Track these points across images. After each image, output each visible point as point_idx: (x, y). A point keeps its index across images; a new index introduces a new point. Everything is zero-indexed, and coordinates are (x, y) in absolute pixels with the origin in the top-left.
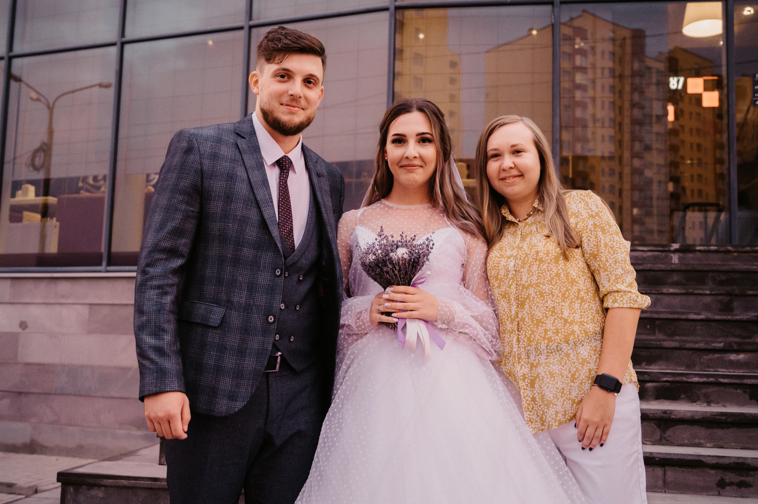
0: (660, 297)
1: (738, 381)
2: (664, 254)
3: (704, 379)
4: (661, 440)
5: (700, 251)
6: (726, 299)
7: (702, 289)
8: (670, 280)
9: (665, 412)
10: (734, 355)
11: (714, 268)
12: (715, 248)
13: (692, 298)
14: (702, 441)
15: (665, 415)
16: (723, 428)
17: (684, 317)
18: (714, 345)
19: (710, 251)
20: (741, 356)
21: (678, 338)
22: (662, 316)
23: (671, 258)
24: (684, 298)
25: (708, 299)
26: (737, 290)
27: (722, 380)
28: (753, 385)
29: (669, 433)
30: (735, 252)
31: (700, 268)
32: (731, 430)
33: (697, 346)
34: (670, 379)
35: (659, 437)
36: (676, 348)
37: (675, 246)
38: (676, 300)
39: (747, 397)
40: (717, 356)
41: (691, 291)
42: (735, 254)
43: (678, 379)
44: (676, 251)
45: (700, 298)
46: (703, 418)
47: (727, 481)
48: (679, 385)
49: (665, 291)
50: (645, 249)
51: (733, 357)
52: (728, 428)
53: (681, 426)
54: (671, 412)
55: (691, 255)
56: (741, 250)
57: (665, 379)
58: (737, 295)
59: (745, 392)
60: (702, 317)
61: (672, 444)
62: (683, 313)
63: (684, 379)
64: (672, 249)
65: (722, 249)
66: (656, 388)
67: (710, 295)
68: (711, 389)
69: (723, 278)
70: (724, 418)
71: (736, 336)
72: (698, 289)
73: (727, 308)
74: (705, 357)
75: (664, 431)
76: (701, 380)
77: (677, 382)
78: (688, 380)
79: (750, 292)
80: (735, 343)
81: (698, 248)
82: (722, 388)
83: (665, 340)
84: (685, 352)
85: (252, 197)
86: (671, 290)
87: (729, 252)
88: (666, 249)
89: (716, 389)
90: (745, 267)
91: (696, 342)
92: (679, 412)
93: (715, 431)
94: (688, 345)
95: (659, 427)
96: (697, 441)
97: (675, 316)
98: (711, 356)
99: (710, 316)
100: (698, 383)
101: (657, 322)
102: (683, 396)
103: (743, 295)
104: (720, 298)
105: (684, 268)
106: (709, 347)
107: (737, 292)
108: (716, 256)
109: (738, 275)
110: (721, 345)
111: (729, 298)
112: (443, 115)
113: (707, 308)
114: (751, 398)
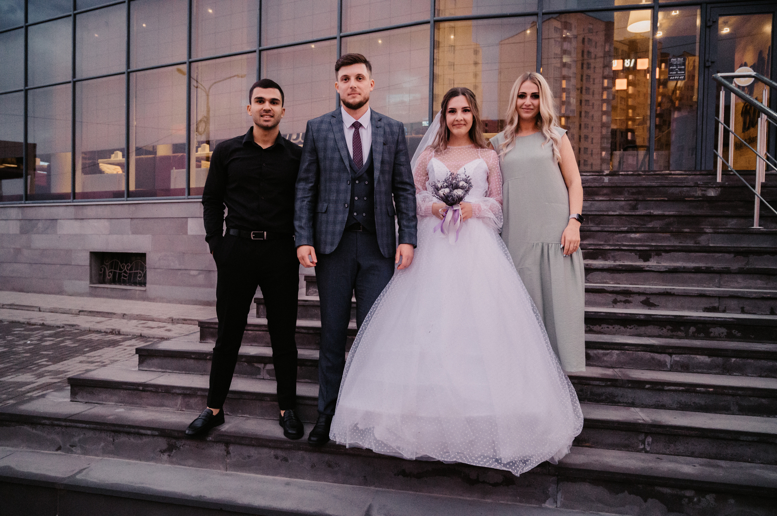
0: (593, 202)
1: (632, 248)
2: (599, 177)
3: (613, 248)
5: (622, 175)
6: (634, 203)
7: (619, 197)
8: (601, 193)
10: (633, 234)
11: (629, 185)
12: (632, 173)
13: (612, 203)
14: (608, 281)
16: (620, 273)
17: (606, 213)
18: (621, 229)
19: (628, 175)
20: (637, 235)
21: (601, 225)
22: (593, 213)
23: (603, 179)
24: (608, 203)
25: (623, 203)
26: (640, 197)
27: (624, 248)
28: (641, 250)
30: (644, 175)
31: (621, 185)
32: (624, 274)
33: (612, 229)
34: (594, 248)
36: (598, 231)
37: (607, 172)
38: (603, 204)
39: (638, 257)
40: (623, 235)
41: (613, 198)
42: (644, 176)
44: (607, 175)
45: (618, 202)
47: (618, 300)
48: (598, 251)
49: (597, 198)
50: (588, 174)
51: (633, 235)
53: (596, 273)
54: (591, 265)
55: (616, 177)
56: (647, 173)
57: (590, 248)
58: (640, 200)
59: (636, 254)
60: (617, 213)
61: (590, 282)
62: (606, 211)
63: (601, 247)
64: (605, 174)
65: (637, 173)
67: (624, 200)
68: (617, 253)
69: (634, 190)
70: (620, 267)
72: (617, 197)
73: (634, 208)
74: (616, 236)
76: (611, 248)
77: (597, 249)
78: (604, 248)
79: (649, 199)
80: (635, 227)
81: (621, 173)
82: (623, 252)
83: (592, 227)
84: (604, 233)
86: (601, 198)
87: (640, 175)
88: (601, 174)
89: (620, 253)
90: (649, 184)
92: (595, 264)
93: (616, 275)
94: (606, 229)
96: (605, 281)
97: (601, 213)
98: (620, 235)
99: (623, 212)
100: (609, 250)
101: (590, 217)
102: (600, 257)
103: (645, 200)
104: (630, 202)
105: (610, 185)
106: (619, 230)
108: (631, 178)
109: (644, 189)
110: (626, 228)
111: (636, 202)
113: (622, 208)
114: (639, 258)
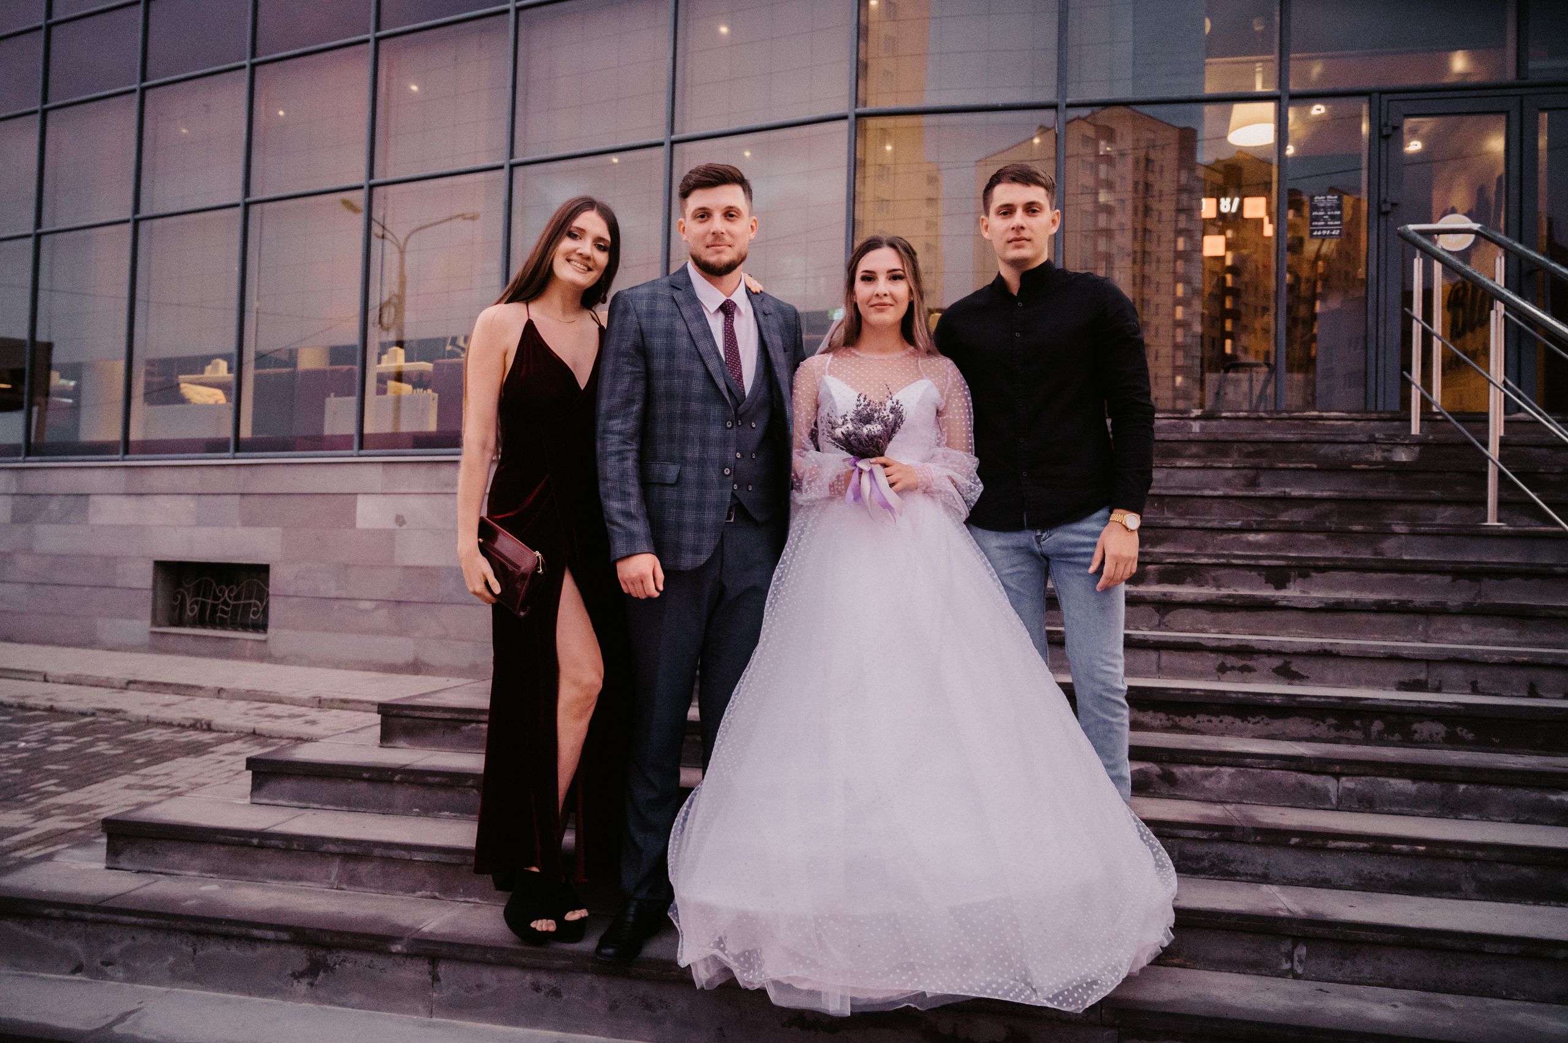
1: (1252, 562)
2: (1182, 422)
3: (1214, 561)
4: (1159, 625)
5: (1226, 418)
6: (1251, 473)
7: (1223, 462)
8: (1188, 453)
9: (1164, 594)
10: (1253, 534)
11: (1240, 438)
12: (1245, 414)
13: (1210, 473)
14: (1206, 626)
15: (1165, 598)
16: (1230, 612)
17: (1198, 493)
18: (1230, 523)
19: (1238, 418)
20: (1261, 537)
21: (1189, 517)
22: (1171, 492)
23: (1191, 426)
24: (1201, 472)
25: (1229, 474)
26: (1264, 463)
27: (1234, 561)
28: (1269, 567)
29: (1168, 617)
30: (1267, 419)
31: (1225, 437)
32: (1239, 614)
33: (1209, 525)
34: (1175, 561)
35: (1157, 623)
36: (1185, 528)
37: (1197, 412)
38: (1192, 475)
39: (1263, 579)
40: (1232, 536)
41: (1209, 464)
42: (1269, 422)
43: (1183, 560)
44: (1197, 418)
45: (1220, 471)
46: (1207, 601)
47: (1228, 665)
48: (1185, 567)
49: (1178, 463)
51: (1252, 537)
52: (1236, 612)
53: (1182, 610)
54: (1172, 594)
55: (1214, 423)
56: (1275, 416)
57: (1168, 560)
58: (1264, 469)
59: (1259, 575)
60: (1220, 493)
61: (1172, 630)
62: (1198, 489)
63: (1191, 560)
64: (1193, 415)
65: (1254, 415)
66: (1156, 570)
67: (1233, 468)
68: (1222, 572)
69: (1251, 448)
70: (1231, 600)
71: (1259, 515)
72: (1218, 462)
73: (1253, 483)
74: (1219, 538)
75: (1163, 616)
76: (1211, 561)
77: (1183, 563)
78: (1196, 562)
79: (1281, 465)
80: (1255, 521)
81: (1224, 414)
82: (1234, 570)
84: (1196, 532)
85: (693, 349)
86: (1187, 464)
87: (1261, 419)
88: (1184, 416)
89: (1228, 571)
90: (1278, 436)
91: (1209, 521)
92: (1180, 594)
93: (1221, 615)
94: (1199, 524)
95: (1158, 611)
96: (1200, 626)
97: (1188, 492)
98: (1225, 537)
99: (1231, 492)
100: (1207, 565)
101: (1166, 500)
102: (1189, 579)
103: (1271, 469)
104: (1245, 472)
105: (1203, 437)
106: (1224, 526)
107: (1264, 465)
108: (1245, 423)
109: (1269, 446)
110: (1239, 523)
111: (1255, 471)
112: (915, 254)
113: (1228, 483)
114: (1266, 582)
